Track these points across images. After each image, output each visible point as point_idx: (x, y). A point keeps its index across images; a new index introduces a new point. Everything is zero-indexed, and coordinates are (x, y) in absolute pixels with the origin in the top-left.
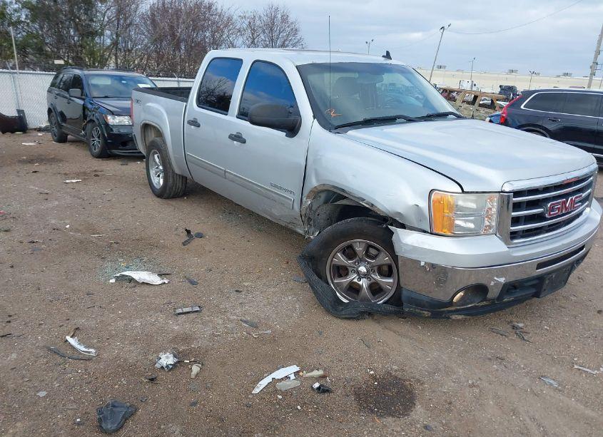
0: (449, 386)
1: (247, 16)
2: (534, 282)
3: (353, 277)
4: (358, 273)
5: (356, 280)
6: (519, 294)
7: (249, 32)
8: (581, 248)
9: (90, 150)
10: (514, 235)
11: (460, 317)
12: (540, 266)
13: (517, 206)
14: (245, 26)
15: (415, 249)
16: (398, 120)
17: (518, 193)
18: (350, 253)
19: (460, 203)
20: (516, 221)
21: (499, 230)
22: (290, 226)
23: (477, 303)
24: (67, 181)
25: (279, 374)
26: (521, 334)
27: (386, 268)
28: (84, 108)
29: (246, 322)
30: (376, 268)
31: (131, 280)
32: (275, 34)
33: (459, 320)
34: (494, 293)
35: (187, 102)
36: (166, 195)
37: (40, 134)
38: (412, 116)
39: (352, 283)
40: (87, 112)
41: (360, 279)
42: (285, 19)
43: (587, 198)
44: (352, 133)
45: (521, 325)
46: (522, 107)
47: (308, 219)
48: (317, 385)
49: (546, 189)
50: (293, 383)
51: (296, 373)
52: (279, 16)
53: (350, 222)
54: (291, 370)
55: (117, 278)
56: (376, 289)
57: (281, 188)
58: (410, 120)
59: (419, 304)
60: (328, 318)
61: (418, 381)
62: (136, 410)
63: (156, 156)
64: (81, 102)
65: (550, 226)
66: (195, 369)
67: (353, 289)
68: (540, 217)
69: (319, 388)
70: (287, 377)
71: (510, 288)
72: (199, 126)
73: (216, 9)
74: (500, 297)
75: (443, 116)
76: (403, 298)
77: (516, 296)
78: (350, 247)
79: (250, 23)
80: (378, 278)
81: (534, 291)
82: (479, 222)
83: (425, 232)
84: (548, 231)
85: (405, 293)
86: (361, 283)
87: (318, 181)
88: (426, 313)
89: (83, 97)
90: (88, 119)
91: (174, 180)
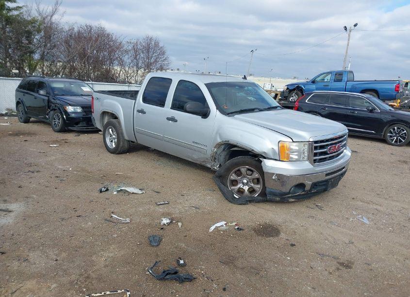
0: (293, 226)
1: (132, 41)
2: (324, 183)
3: (240, 185)
4: (243, 183)
5: (241, 187)
6: (319, 188)
7: (132, 52)
8: (344, 168)
9: (52, 127)
10: (315, 161)
11: (293, 200)
12: (327, 175)
13: (316, 148)
14: (130, 48)
15: (272, 168)
16: (255, 110)
17: (316, 142)
18: (239, 173)
19: (292, 147)
20: (315, 155)
21: (309, 159)
22: (203, 164)
23: (300, 192)
24: (51, 146)
25: (218, 225)
26: (321, 208)
27: (256, 181)
28: (49, 101)
29: (193, 207)
30: (251, 181)
31: (126, 191)
32: (150, 54)
33: (293, 202)
34: (307, 188)
35: (135, 100)
36: (118, 152)
37: (6, 118)
38: (262, 108)
39: (240, 188)
40: (50, 104)
41: (243, 186)
42: (157, 44)
43: (345, 145)
44: (237, 116)
45: (319, 205)
46: (306, 101)
47: (214, 158)
48: (237, 227)
49: (327, 141)
50: (225, 227)
51: (225, 224)
52: (153, 43)
53: (239, 158)
54: (223, 223)
55: (118, 191)
56: (252, 190)
57: (198, 144)
58: (261, 110)
59: (274, 194)
60: (230, 204)
61: (279, 225)
62: (162, 239)
63: (110, 130)
64: (47, 98)
65: (330, 157)
66: (180, 224)
67: (241, 191)
68: (325, 153)
69: (238, 228)
70: (222, 226)
71: (315, 185)
72: (145, 113)
73: (112, 38)
74: (310, 190)
75: (275, 108)
76: (267, 193)
77: (317, 189)
78: (239, 170)
79: (134, 46)
80: (252, 185)
81: (324, 187)
82: (299, 156)
83: (276, 160)
84: (329, 160)
85: (268, 190)
86: (244, 188)
87: (221, 139)
88: (278, 199)
89: (48, 95)
90: (51, 108)
91: (123, 143)
